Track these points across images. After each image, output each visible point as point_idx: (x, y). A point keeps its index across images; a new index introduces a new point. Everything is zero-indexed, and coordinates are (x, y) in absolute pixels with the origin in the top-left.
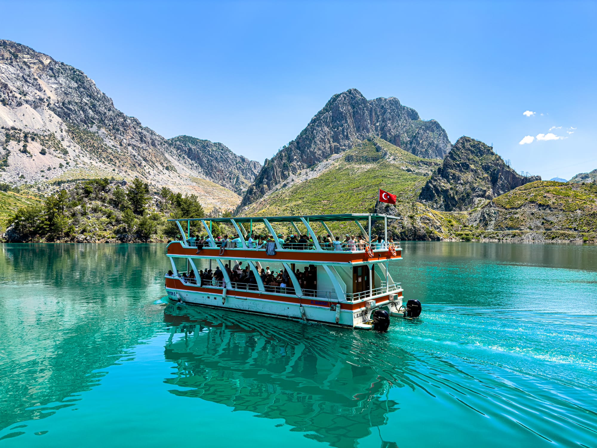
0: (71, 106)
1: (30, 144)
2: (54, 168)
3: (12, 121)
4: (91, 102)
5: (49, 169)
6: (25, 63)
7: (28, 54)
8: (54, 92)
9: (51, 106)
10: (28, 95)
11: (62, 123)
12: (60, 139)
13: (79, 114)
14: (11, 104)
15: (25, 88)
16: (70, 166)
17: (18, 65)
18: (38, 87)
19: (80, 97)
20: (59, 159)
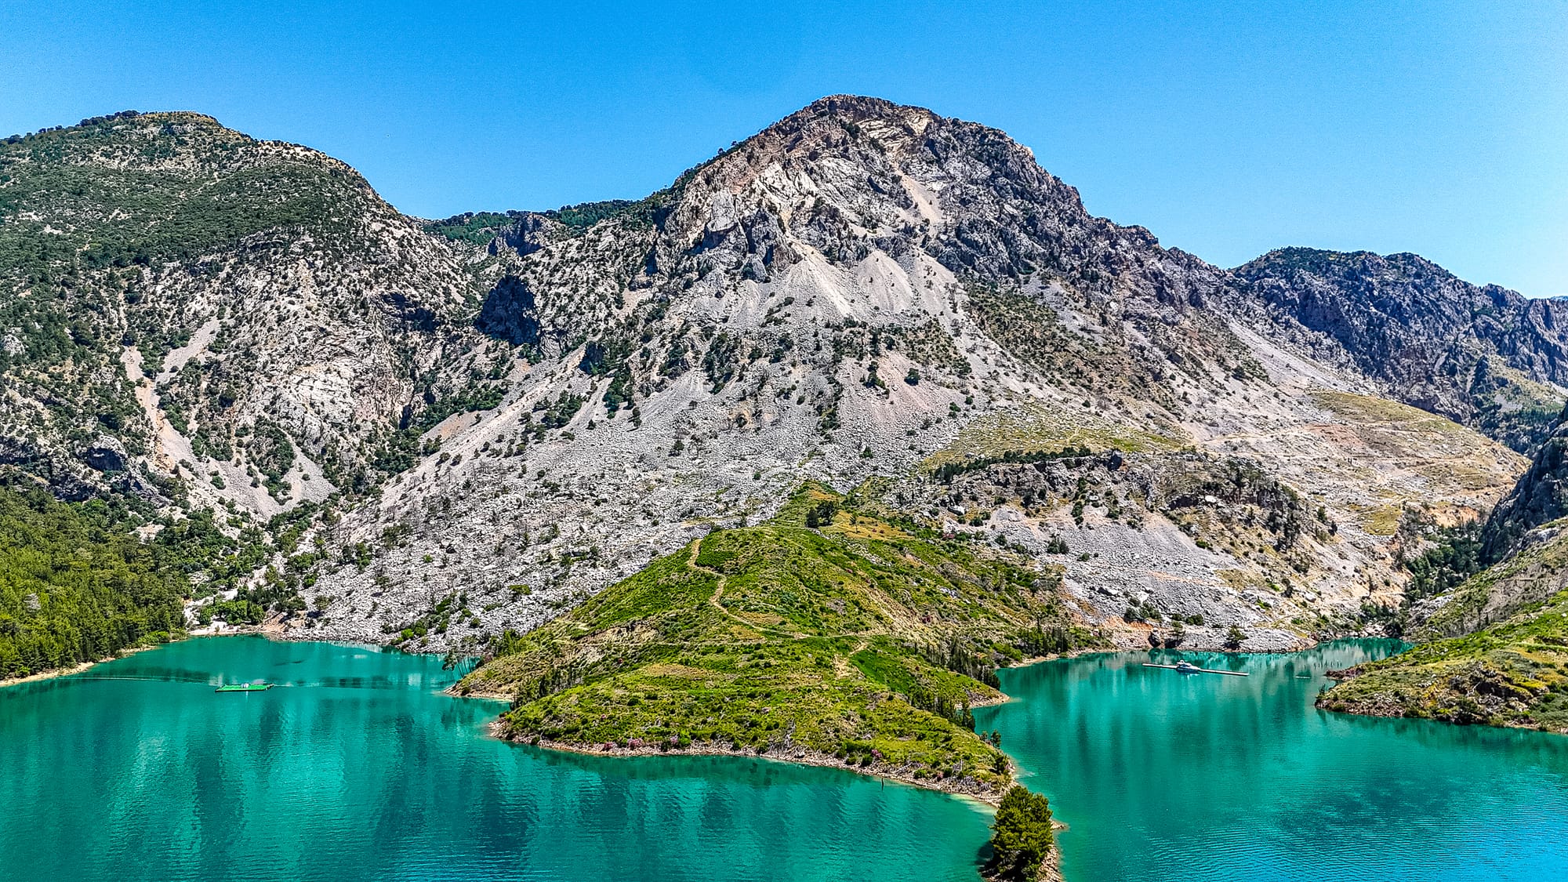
0: (976, 236)
1: (883, 359)
2: (939, 421)
3: (846, 303)
4: (1025, 211)
5: (926, 425)
6: (874, 143)
7: (881, 117)
8: (937, 203)
9: (932, 243)
10: (880, 224)
11: (955, 286)
12: (952, 333)
13: (996, 252)
14: (845, 257)
15: (876, 209)
16: (974, 408)
17: (859, 152)
18: (902, 198)
19: (998, 203)
20: (948, 390)
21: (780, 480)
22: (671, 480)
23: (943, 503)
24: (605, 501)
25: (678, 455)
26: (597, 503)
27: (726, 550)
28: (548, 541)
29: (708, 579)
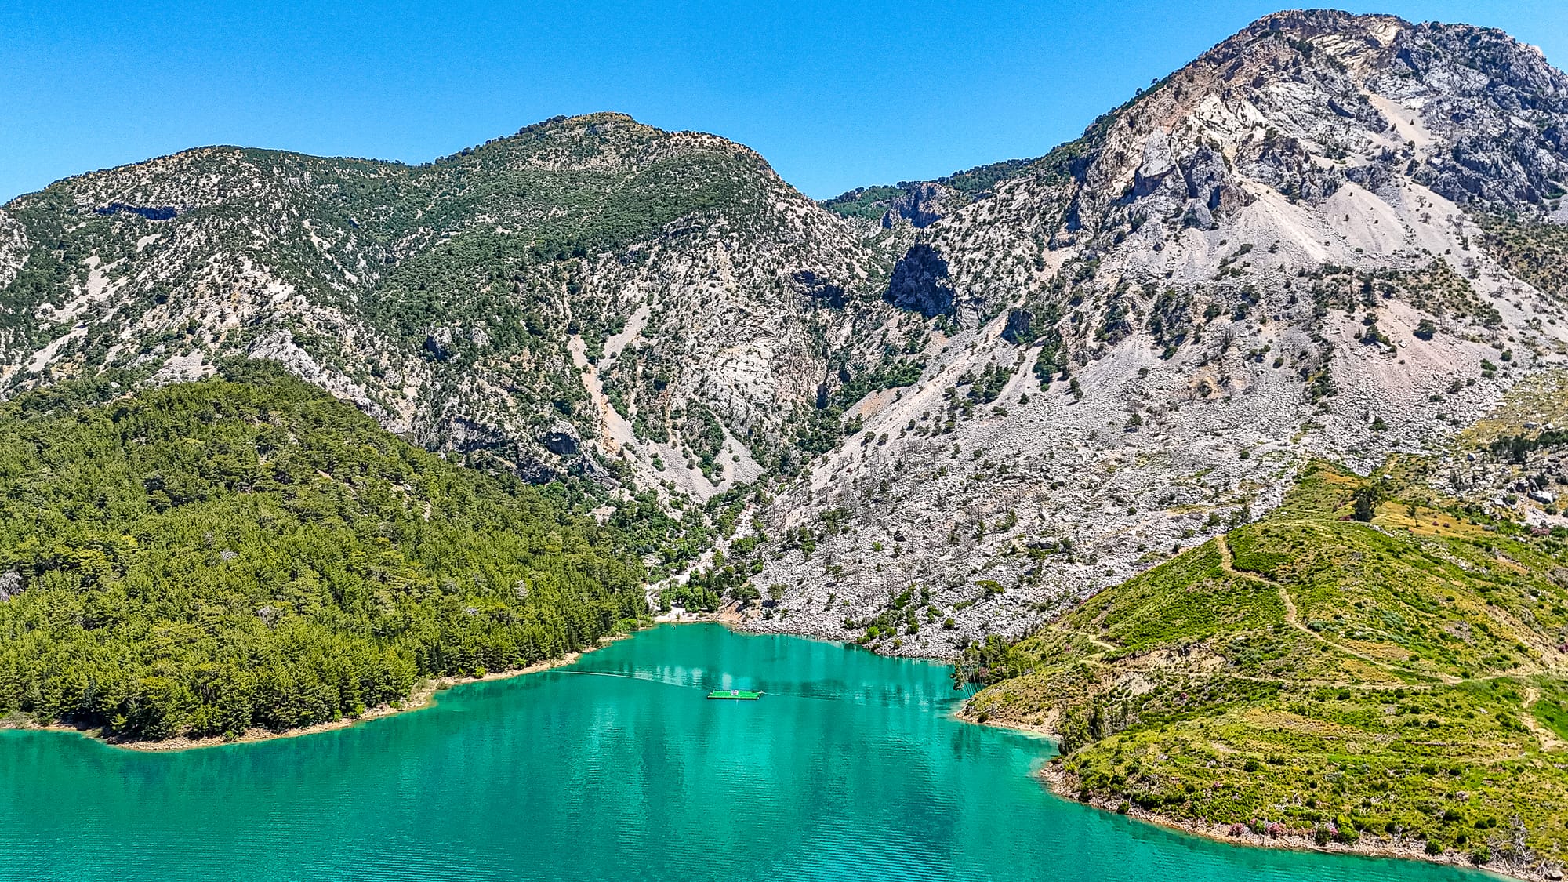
0: (1481, 156)
1: (1382, 310)
2: (1470, 383)
3: (1319, 246)
4: (1540, 122)
5: (1455, 388)
6: (1330, 59)
7: (1335, 30)
8: (1420, 122)
9: (1421, 169)
10: (1349, 153)
11: (1461, 218)
12: (1466, 275)
13: (1510, 174)
14: (1309, 194)
15: (1341, 136)
16: (1515, 365)
17: (1315, 73)
18: (1374, 121)
19: (1501, 115)
20: (1475, 345)
21: (1275, 460)
22: (1133, 460)
23: (1520, 487)
24: (1062, 484)
25: (1136, 430)
26: (1053, 487)
27: (1273, 551)
28: (1005, 530)
29: (1257, 589)
